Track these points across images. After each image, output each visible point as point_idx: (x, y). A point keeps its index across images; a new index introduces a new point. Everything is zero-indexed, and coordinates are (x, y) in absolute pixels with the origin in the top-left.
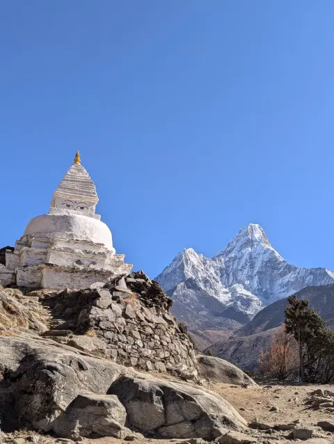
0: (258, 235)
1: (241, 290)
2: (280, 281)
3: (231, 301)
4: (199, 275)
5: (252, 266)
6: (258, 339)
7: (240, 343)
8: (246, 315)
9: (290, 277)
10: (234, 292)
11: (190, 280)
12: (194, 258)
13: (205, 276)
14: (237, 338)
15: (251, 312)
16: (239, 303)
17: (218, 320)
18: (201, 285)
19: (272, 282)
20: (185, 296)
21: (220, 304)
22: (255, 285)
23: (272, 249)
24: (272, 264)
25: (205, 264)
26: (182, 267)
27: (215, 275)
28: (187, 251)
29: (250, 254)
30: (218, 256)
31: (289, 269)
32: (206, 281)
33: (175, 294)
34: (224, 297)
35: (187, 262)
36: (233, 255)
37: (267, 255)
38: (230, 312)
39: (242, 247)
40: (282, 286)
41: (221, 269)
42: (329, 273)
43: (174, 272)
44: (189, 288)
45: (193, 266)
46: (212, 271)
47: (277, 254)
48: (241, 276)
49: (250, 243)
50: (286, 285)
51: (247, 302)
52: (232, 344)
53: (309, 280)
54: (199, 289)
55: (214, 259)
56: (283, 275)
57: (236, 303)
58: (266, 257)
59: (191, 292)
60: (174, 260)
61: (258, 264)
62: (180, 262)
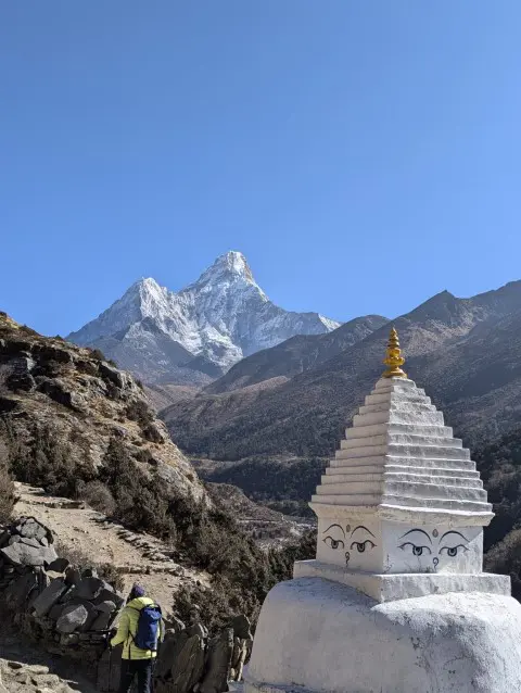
0: (239, 266)
1: (214, 336)
2: (262, 327)
3: (200, 348)
4: (161, 314)
5: (229, 308)
6: (232, 399)
8: (219, 367)
9: (275, 322)
10: (204, 337)
11: (149, 319)
12: (154, 291)
13: (168, 315)
14: (206, 396)
16: (211, 352)
17: (181, 371)
18: (163, 327)
19: (253, 326)
20: (141, 340)
21: (187, 352)
22: (232, 329)
23: (256, 286)
24: (254, 303)
25: (169, 299)
26: (138, 302)
27: (181, 315)
28: (146, 281)
29: (228, 290)
30: (187, 291)
31: (275, 311)
32: (169, 322)
33: (127, 336)
34: (191, 343)
35: (145, 297)
36: (207, 289)
37: (249, 293)
38: (199, 363)
39: (218, 281)
40: (265, 332)
41: (190, 308)
42: (323, 320)
43: (126, 307)
44: (146, 329)
45: (153, 302)
46: (177, 309)
47: (261, 293)
48: (216, 317)
49: (229, 275)
50: (270, 331)
51: (220, 350)
52: (201, 402)
53: (298, 327)
54: (160, 331)
55: (181, 294)
56: (266, 319)
57: (205, 352)
58: (247, 295)
59: (148, 335)
60: (128, 292)
61: (237, 303)
62: (135, 295)
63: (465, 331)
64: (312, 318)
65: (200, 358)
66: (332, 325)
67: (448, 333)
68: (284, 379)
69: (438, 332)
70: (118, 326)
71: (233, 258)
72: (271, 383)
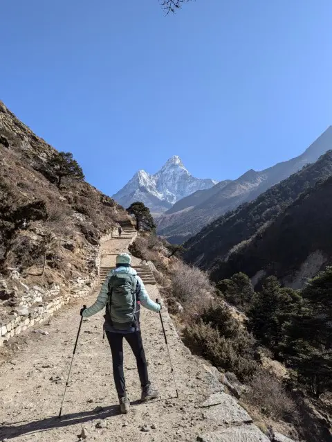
0: (177, 162)
1: (168, 192)
2: (189, 186)
3: (164, 197)
4: (148, 185)
5: (175, 179)
7: (164, 218)
8: (170, 204)
9: (194, 184)
10: (165, 193)
11: (143, 187)
12: (144, 176)
13: (150, 184)
14: (164, 215)
15: (173, 203)
16: (168, 198)
17: (158, 207)
18: (149, 190)
19: (184, 187)
20: (140, 195)
21: (158, 199)
22: (176, 189)
23: (185, 169)
24: (185, 177)
25: (150, 178)
26: (138, 180)
28: (140, 171)
29: (174, 172)
30: (157, 174)
31: (194, 179)
32: (151, 188)
34: (160, 196)
35: (141, 178)
37: (182, 173)
38: (163, 203)
39: (169, 169)
40: (189, 188)
41: (158, 181)
42: (213, 181)
43: (134, 183)
44: (142, 191)
45: (144, 180)
46: (154, 182)
47: (187, 172)
48: (170, 184)
49: (174, 166)
50: (192, 188)
51: (172, 198)
52: (160, 219)
53: (203, 187)
54: (147, 192)
55: (155, 175)
56: (191, 182)
57: (166, 199)
58: (180, 174)
59: (143, 194)
60: (134, 177)
61: (178, 178)
62: (137, 177)
63: (258, 185)
64: (209, 181)
65: (163, 201)
66: (215, 183)
67: (250, 186)
68: (192, 207)
69: (247, 186)
70: (131, 190)
71: (175, 158)
72: (187, 209)
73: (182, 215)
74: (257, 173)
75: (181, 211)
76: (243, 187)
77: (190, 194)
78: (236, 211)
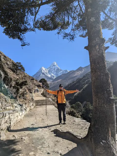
0: (55, 64)
4: (45, 72)
5: (55, 70)
6: (54, 83)
7: (51, 84)
9: (61, 72)
10: (51, 75)
12: (44, 69)
15: (54, 78)
17: (49, 80)
18: (45, 74)
19: (58, 73)
20: (42, 76)
21: (49, 77)
22: (55, 73)
24: (58, 69)
26: (41, 71)
28: (42, 67)
29: (54, 68)
31: (61, 70)
33: (40, 76)
34: (49, 76)
36: (51, 68)
39: (53, 66)
41: (49, 71)
42: (68, 71)
43: (40, 71)
44: (43, 74)
46: (47, 71)
47: (59, 68)
48: (53, 72)
49: (54, 66)
51: (54, 77)
55: (47, 69)
58: (57, 68)
60: (40, 69)
61: (56, 69)
63: (83, 72)
64: (66, 71)
65: (51, 78)
67: (81, 72)
68: (61, 80)
69: (79, 72)
70: (39, 74)
72: (59, 81)
73: (57, 82)
74: (83, 68)
75: (57, 81)
76: (78, 73)
77: (60, 75)
78: (76, 81)
